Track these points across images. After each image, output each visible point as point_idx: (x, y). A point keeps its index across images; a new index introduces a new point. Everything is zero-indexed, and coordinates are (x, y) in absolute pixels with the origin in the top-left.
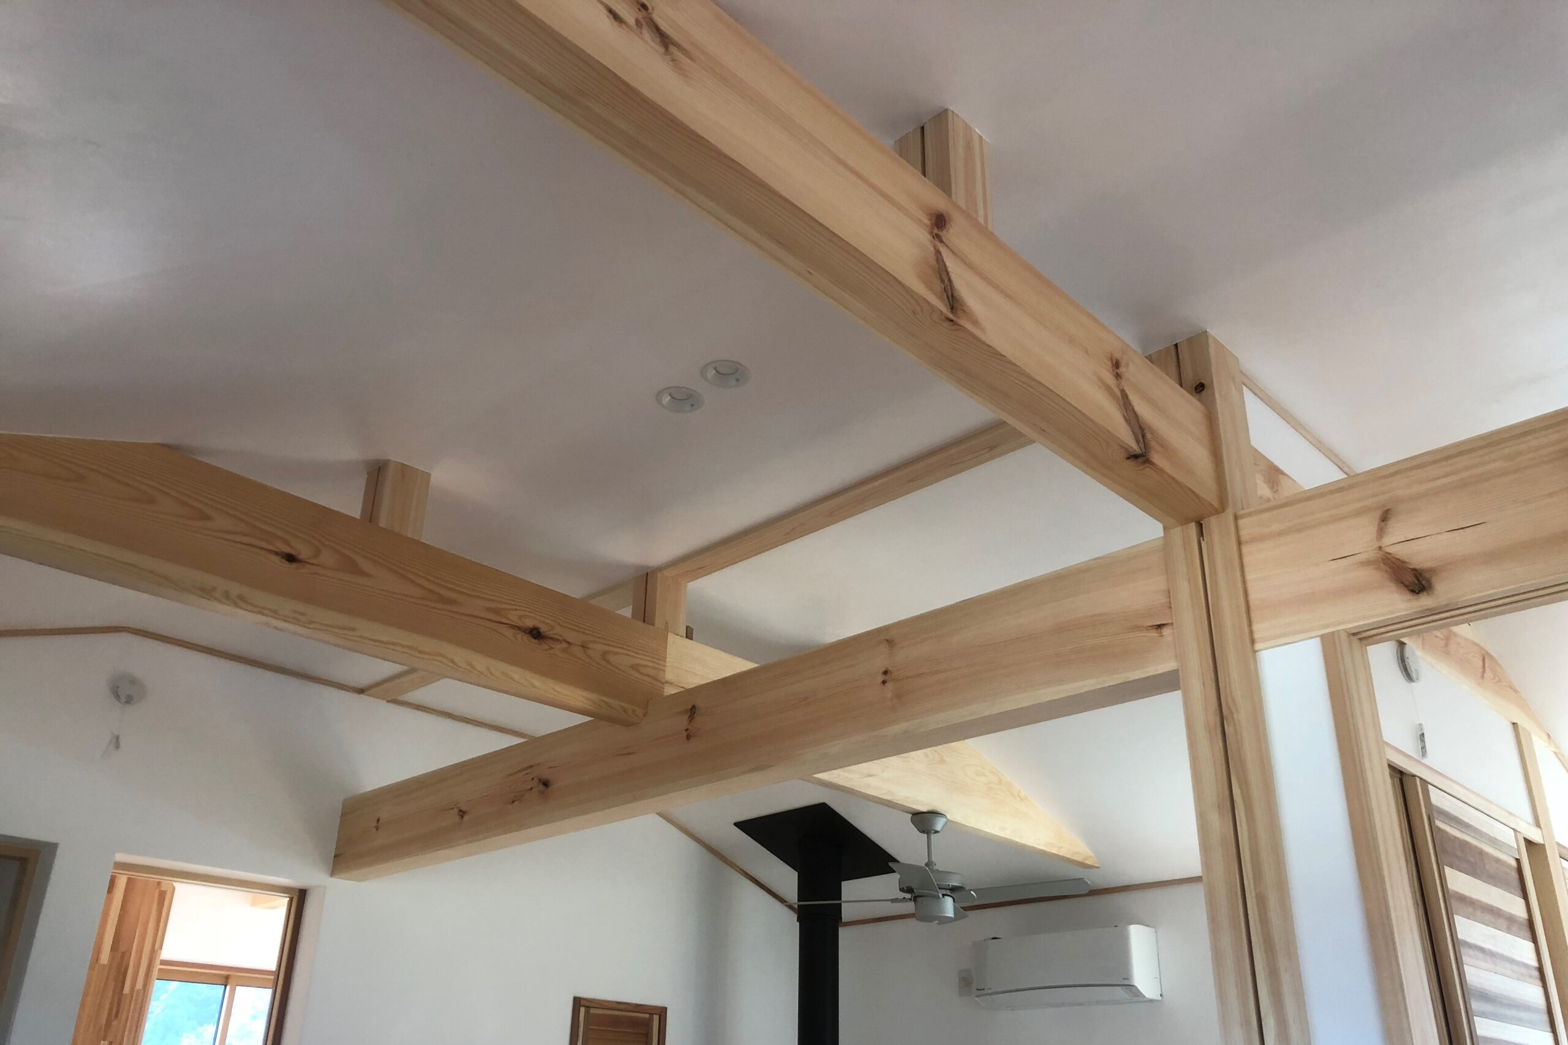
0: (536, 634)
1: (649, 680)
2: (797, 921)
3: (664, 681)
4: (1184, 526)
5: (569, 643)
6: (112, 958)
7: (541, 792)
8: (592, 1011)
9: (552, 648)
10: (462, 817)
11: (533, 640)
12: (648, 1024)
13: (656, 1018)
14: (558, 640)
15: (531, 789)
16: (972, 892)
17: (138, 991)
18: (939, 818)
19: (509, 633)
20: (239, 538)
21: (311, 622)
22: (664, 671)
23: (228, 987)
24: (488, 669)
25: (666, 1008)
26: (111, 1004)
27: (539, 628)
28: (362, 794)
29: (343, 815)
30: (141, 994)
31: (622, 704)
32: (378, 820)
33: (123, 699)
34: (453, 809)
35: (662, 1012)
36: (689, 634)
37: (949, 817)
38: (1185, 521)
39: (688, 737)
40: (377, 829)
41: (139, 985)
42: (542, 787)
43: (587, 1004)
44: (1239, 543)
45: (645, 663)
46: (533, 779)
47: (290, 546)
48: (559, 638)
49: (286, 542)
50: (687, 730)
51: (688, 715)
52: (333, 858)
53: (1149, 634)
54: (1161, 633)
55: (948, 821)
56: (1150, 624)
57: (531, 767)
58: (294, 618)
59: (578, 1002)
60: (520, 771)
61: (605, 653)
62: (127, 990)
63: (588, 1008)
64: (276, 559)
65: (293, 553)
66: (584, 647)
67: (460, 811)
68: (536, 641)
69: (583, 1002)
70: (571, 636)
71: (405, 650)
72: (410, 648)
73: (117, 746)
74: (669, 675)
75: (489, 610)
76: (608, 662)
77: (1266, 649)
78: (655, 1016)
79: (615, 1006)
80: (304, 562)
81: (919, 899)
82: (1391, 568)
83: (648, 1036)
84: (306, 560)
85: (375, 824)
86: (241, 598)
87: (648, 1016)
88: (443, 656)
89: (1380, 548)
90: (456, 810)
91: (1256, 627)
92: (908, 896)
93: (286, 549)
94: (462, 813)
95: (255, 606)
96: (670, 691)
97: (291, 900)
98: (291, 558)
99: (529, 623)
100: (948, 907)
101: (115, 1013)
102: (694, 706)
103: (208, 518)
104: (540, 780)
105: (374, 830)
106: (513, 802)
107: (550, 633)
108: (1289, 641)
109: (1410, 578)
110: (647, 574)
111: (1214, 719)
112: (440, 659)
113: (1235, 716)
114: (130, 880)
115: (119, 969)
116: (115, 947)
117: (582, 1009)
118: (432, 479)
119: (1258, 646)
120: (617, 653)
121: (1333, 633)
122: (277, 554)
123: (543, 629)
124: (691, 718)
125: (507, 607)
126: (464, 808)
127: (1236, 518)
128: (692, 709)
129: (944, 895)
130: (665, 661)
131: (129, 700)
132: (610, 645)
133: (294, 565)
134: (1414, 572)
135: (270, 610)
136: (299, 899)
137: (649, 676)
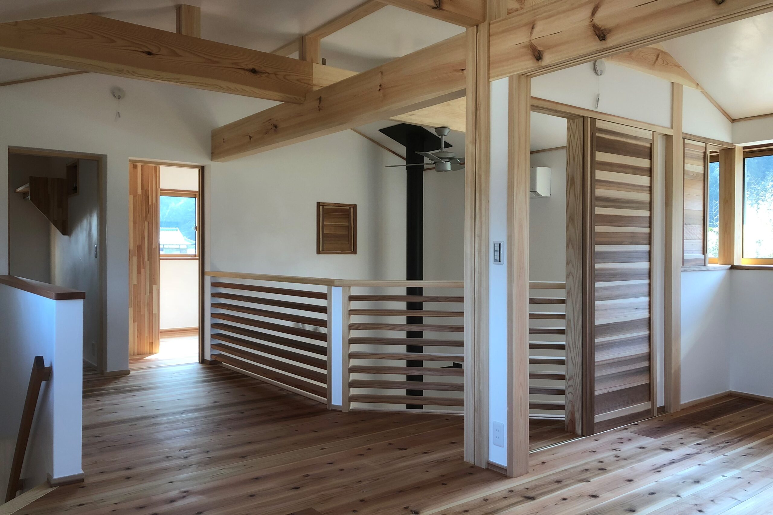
0: (254, 71)
1: (306, 85)
2: (406, 169)
3: (312, 85)
4: (473, 27)
5: (269, 73)
6: (142, 193)
7: (275, 130)
8: (325, 207)
9: (262, 76)
10: (251, 139)
11: (252, 73)
12: (349, 211)
13: (352, 209)
14: (264, 73)
15: (271, 129)
16: (457, 160)
17: (154, 203)
18: (445, 130)
19: (242, 72)
20: (128, 48)
21: (162, 78)
22: (312, 80)
23: (196, 198)
24: (236, 88)
25: (356, 205)
26: (146, 209)
27: (255, 69)
28: (220, 127)
29: (212, 136)
30: (156, 205)
31: (295, 97)
32: (224, 139)
33: (117, 97)
34: (247, 135)
35: (355, 207)
36: (324, 63)
37: (451, 128)
38: (473, 26)
39: (319, 110)
40: (224, 143)
41: (154, 201)
42: (274, 128)
43: (323, 204)
44: (489, 36)
45: (304, 78)
46: (271, 125)
47: (149, 49)
48: (264, 72)
49: (147, 47)
50: (319, 107)
51: (319, 101)
52: (211, 154)
53: (459, 73)
54: (463, 73)
55: (450, 130)
56: (460, 69)
57: (270, 120)
58: (156, 77)
59: (318, 204)
60: (267, 121)
61: (285, 75)
62: (150, 203)
63: (323, 206)
64: (144, 55)
65: (149, 50)
66: (275, 74)
67: (250, 136)
68: (254, 74)
69: (320, 204)
70: (268, 70)
71: (201, 84)
72: (203, 83)
73: (119, 116)
74: (315, 82)
75: (233, 64)
76: (287, 80)
77: (494, 80)
78: (352, 208)
79: (334, 205)
80: (154, 54)
81: (436, 163)
82: (532, 49)
83: (349, 215)
84: (156, 54)
85: (223, 141)
86: (134, 72)
87: (349, 208)
88: (217, 85)
89: (530, 40)
90: (248, 136)
91: (491, 72)
92: (433, 162)
93: (147, 50)
94: (250, 137)
95: (140, 75)
96: (316, 89)
97: (199, 170)
98: (149, 53)
99: (251, 67)
100: (448, 166)
101: (148, 211)
102: (320, 97)
103: (114, 41)
104: (274, 125)
105: (223, 143)
106: (266, 134)
107: (260, 70)
108: (500, 78)
109: (537, 54)
110: (303, 37)
111: (474, 109)
112: (216, 86)
113: (480, 108)
114: (142, 166)
115: (146, 196)
116: (142, 188)
117: (321, 207)
118: (201, 10)
119: (490, 80)
120: (289, 75)
121: (512, 75)
122: (144, 52)
123: (257, 68)
124: (320, 102)
125: (240, 61)
126: (251, 136)
127: (489, 24)
128: (320, 98)
129: (446, 162)
130: (312, 76)
131: (119, 98)
132: (286, 72)
133: (151, 56)
134: (538, 51)
135: (145, 75)
136: (202, 170)
137: (305, 83)
